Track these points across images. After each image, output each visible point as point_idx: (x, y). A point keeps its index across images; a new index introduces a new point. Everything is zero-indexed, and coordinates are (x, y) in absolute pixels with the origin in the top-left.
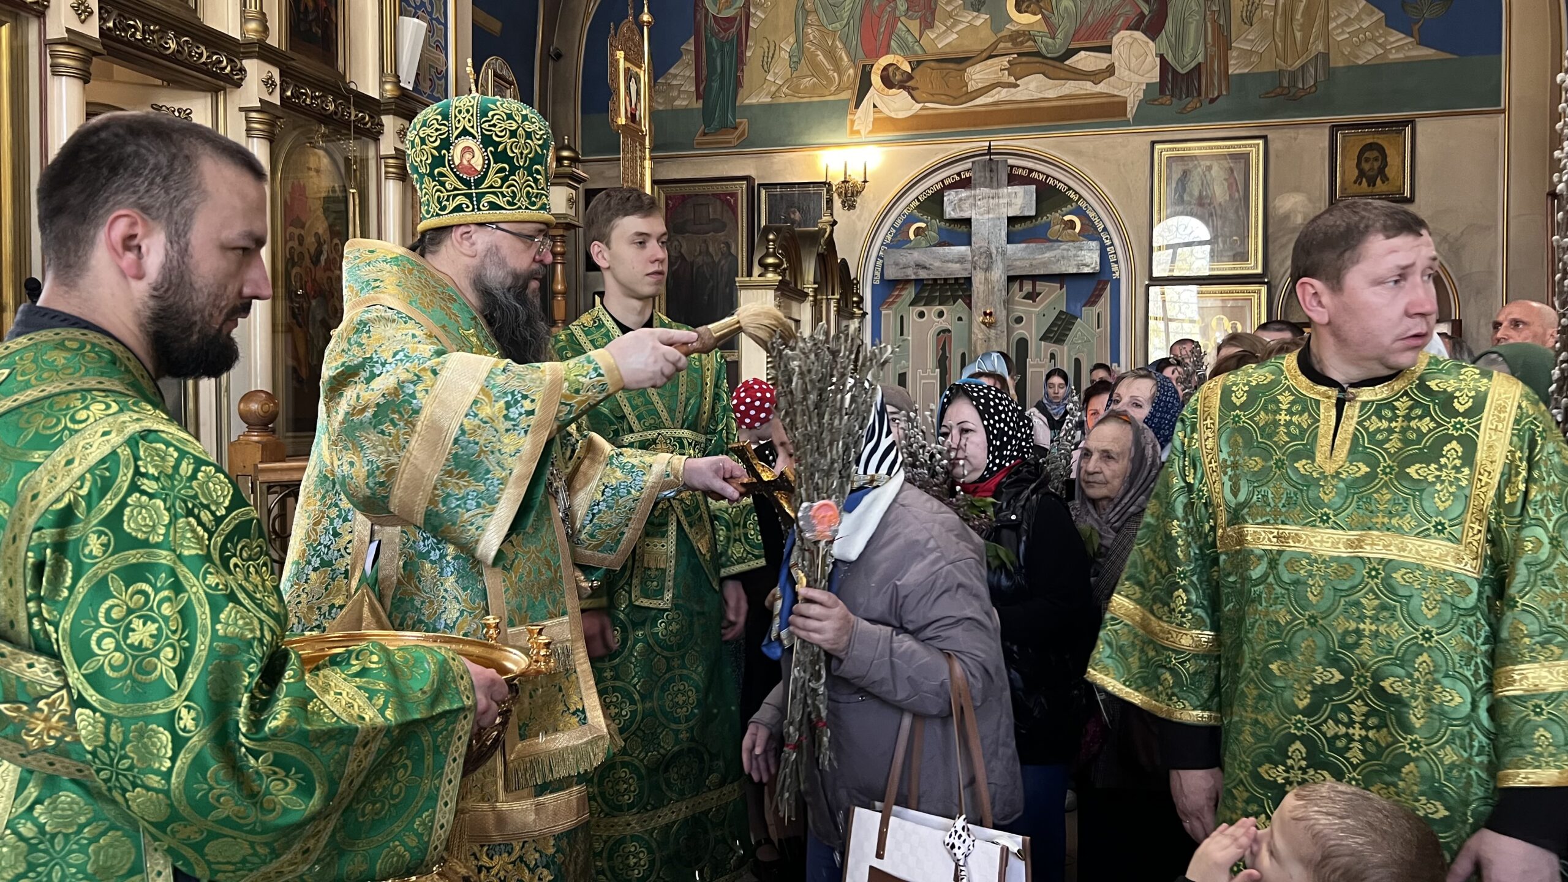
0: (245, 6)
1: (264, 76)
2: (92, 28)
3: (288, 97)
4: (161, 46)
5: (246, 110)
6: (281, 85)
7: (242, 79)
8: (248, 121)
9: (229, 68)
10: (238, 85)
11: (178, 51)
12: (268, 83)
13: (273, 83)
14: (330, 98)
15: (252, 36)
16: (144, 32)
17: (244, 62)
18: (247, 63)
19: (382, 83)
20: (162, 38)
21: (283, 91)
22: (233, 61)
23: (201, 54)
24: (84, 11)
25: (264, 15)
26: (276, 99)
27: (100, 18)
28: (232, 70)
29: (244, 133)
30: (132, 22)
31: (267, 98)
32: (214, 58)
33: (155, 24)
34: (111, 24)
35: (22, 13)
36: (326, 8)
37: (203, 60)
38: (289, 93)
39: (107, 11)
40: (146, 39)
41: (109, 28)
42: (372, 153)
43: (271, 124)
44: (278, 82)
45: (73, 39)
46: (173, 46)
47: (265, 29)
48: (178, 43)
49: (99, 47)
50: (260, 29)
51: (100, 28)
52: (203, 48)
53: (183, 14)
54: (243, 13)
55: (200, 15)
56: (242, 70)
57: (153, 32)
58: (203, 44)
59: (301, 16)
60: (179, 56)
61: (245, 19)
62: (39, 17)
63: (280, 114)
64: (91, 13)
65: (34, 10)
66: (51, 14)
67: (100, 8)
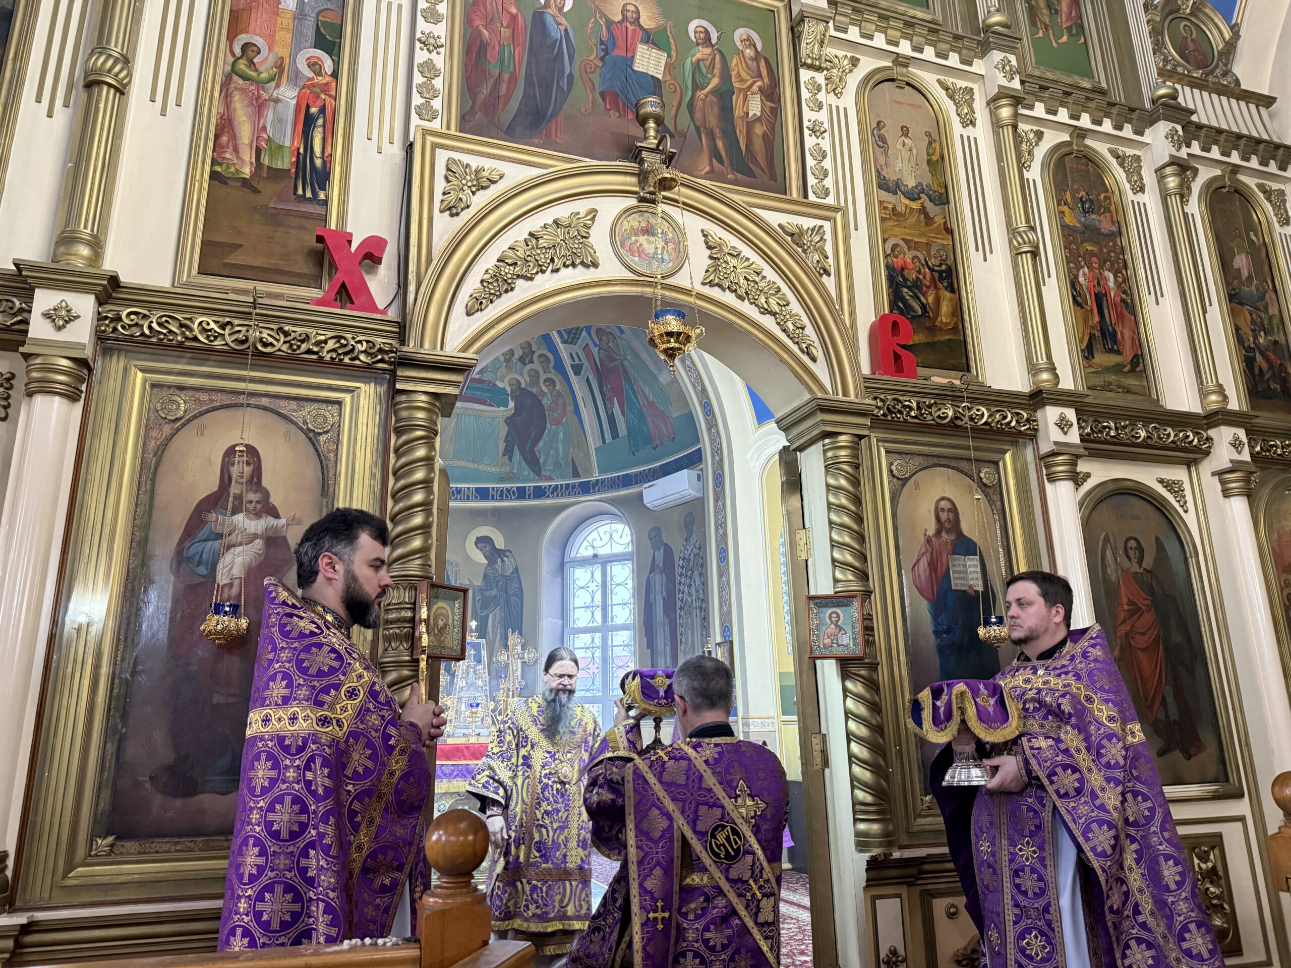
0: (1202, 383)
1: (1231, 439)
2: (1074, 437)
3: (1258, 453)
4: (1133, 436)
5: (1219, 474)
6: (1249, 443)
7: (1210, 447)
8: (1223, 483)
9: (1196, 440)
10: (1207, 453)
11: (1148, 437)
12: (1236, 444)
13: (1242, 443)
15: (1214, 407)
16: (1117, 429)
17: (1209, 432)
18: (1212, 433)
20: (1132, 430)
21: (1251, 447)
22: (1198, 433)
23: (1169, 435)
24: (1066, 425)
25: (1221, 386)
26: (1246, 456)
27: (1080, 427)
28: (1199, 441)
29: (1220, 494)
30: (1105, 424)
31: (1236, 457)
32: (1181, 435)
33: (1125, 420)
34: (1088, 430)
35: (1019, 440)
36: (1281, 364)
37: (1171, 439)
38: (1258, 449)
39: (1084, 421)
40: (1119, 434)
41: (1088, 434)
43: (1247, 481)
44: (1245, 440)
45: (1060, 449)
46: (1143, 434)
47: (1225, 397)
48: (1147, 431)
49: (1082, 450)
50: (1220, 399)
51: (1080, 435)
52: (1169, 430)
53: (1147, 406)
54: (1200, 390)
55: (1163, 403)
56: (1209, 439)
57: (1125, 427)
58: (1169, 426)
59: (1257, 378)
60: (1149, 441)
61: (1203, 394)
62: (1032, 440)
63: (1253, 470)
64: (1071, 425)
65: (1027, 435)
66: (1041, 435)
67: (1078, 420)
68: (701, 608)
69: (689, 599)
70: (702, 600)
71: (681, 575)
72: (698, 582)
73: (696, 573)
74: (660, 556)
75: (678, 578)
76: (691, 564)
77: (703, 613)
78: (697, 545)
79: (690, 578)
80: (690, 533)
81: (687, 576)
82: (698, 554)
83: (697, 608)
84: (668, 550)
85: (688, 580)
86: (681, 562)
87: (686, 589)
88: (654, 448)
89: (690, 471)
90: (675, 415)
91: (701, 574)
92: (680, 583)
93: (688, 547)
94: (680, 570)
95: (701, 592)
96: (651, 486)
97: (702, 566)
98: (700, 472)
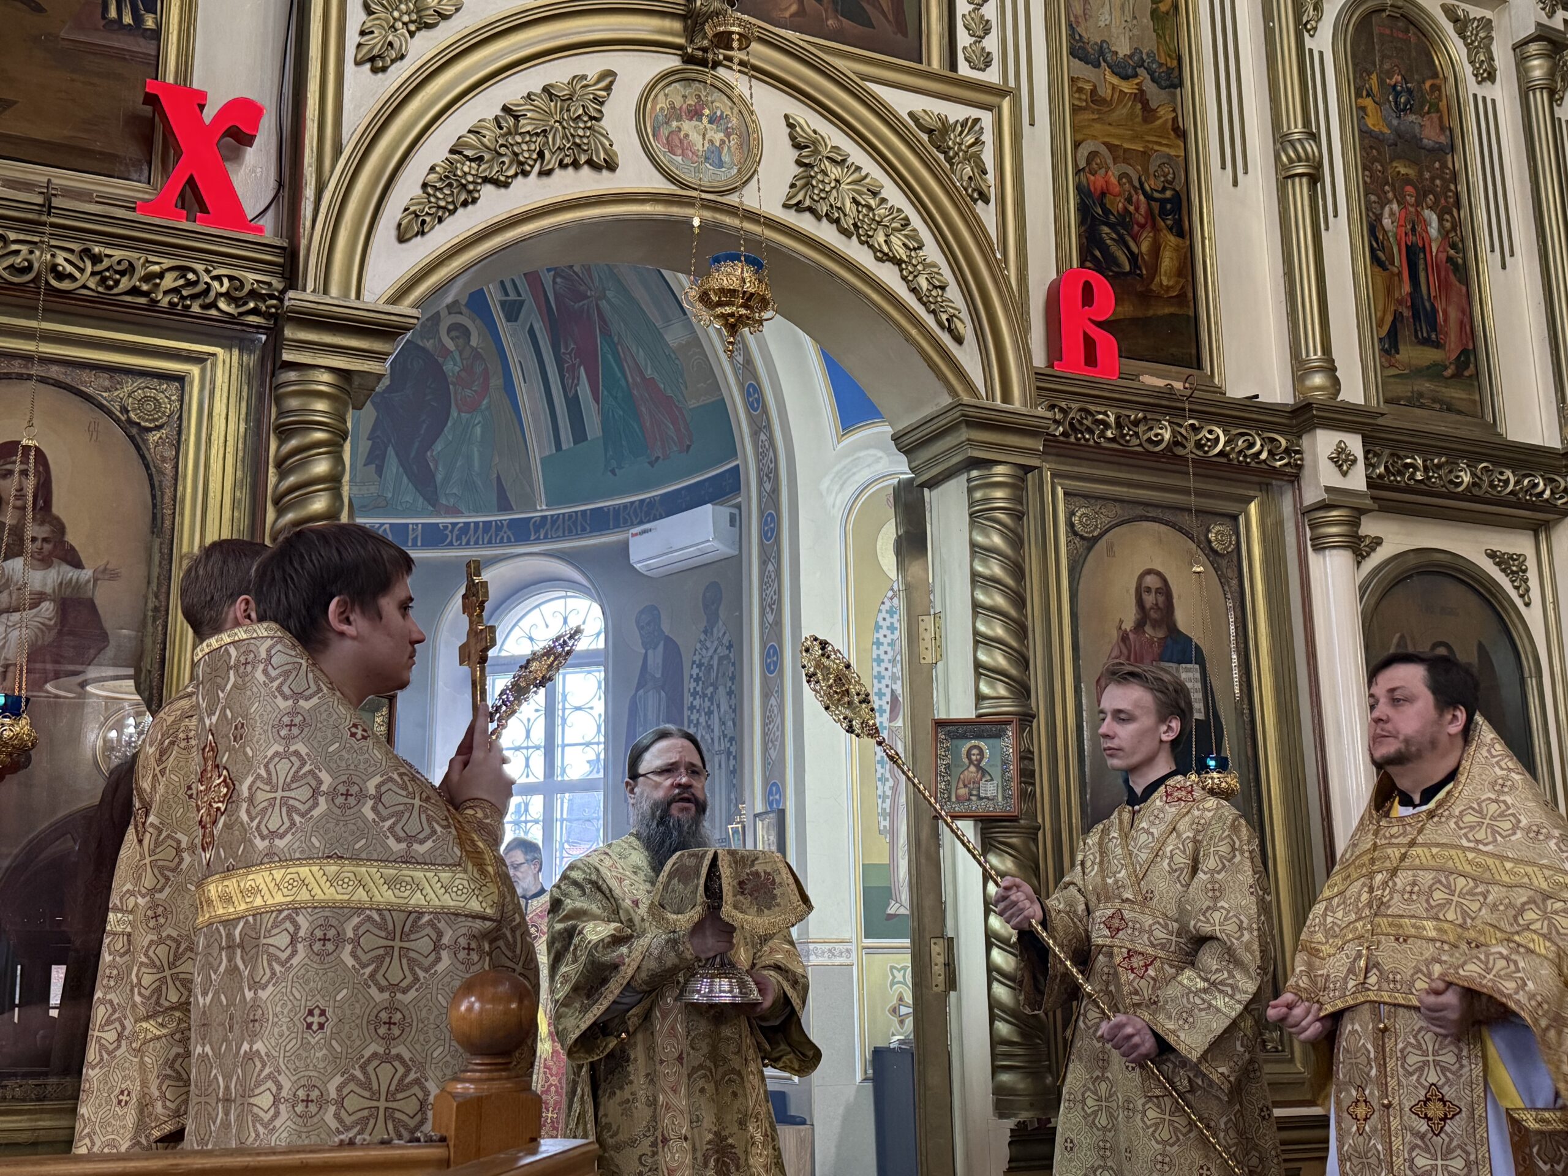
2: (1357, 480)
4: (1451, 482)
9: (1548, 492)
11: (1474, 484)
16: (1426, 469)
20: (1451, 472)
22: (1553, 480)
23: (1507, 482)
24: (1345, 461)
27: (1368, 465)
28: (1553, 492)
30: (1408, 461)
32: (1526, 482)
33: (1440, 455)
34: (1381, 469)
35: (1274, 482)
37: (1511, 487)
39: (1376, 455)
40: (1429, 478)
41: (1380, 476)
45: (1335, 499)
46: (1466, 478)
48: (1473, 474)
49: (1369, 501)
51: (1368, 477)
52: (1508, 473)
53: (1477, 434)
54: (1561, 417)
55: (1501, 429)
57: (1439, 466)
58: (1508, 468)
60: (1475, 491)
61: (1564, 417)
62: (1292, 482)
64: (1354, 461)
65: (1286, 474)
66: (1306, 473)
67: (1366, 453)
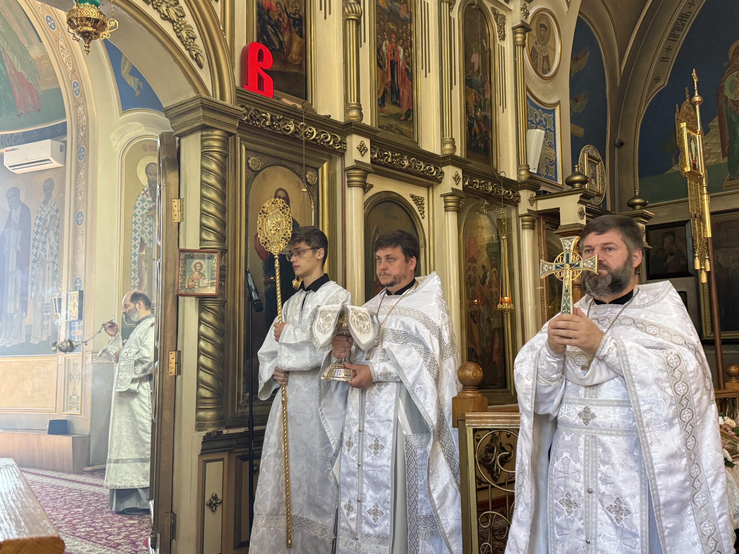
0: (443, 137)
1: (454, 174)
2: (367, 159)
3: (466, 186)
4: (401, 164)
5: (444, 196)
6: (463, 179)
7: (442, 178)
8: (446, 202)
9: (435, 173)
10: (440, 182)
11: (409, 166)
12: (456, 178)
13: (459, 178)
14: (490, 183)
15: (448, 152)
16: (392, 158)
17: (443, 168)
18: (445, 169)
19: (518, 172)
20: (401, 160)
21: (464, 182)
22: (437, 168)
23: (421, 167)
24: (363, 150)
25: (453, 139)
26: (460, 187)
27: (371, 153)
28: (437, 173)
29: (443, 209)
30: (386, 153)
31: (455, 187)
32: (427, 168)
33: (398, 153)
34: (376, 156)
35: (333, 155)
36: (486, 131)
37: (422, 169)
38: (467, 183)
39: (374, 149)
40: (393, 162)
41: (375, 158)
42: (513, 214)
43: (458, 202)
44: (461, 177)
45: (358, 166)
46: (406, 163)
47: (454, 148)
48: (409, 162)
49: (371, 168)
50: (452, 148)
51: (371, 158)
52: (422, 163)
53: (411, 145)
54: (442, 140)
55: (420, 145)
56: (442, 173)
57: (397, 157)
58: (422, 161)
59: (473, 138)
60: (409, 169)
61: (443, 143)
62: (341, 156)
63: (463, 196)
64: (367, 150)
65: (339, 152)
66: (347, 154)
67: (371, 147)
68: (54, 263)
69: (43, 254)
70: (56, 256)
71: (37, 233)
72: (53, 240)
73: (51, 233)
74: (16, 214)
75: (33, 235)
76: (47, 224)
77: (55, 267)
78: (55, 208)
79: (46, 236)
80: (48, 196)
81: (42, 234)
82: (55, 216)
83: (49, 262)
84: (25, 209)
85: (43, 238)
86: (38, 221)
87: (41, 246)
88: (18, 116)
89: (54, 142)
90: (43, 88)
91: (56, 233)
92: (35, 239)
93: (45, 209)
94: (36, 228)
95: (55, 248)
96: (13, 150)
97: (58, 226)
98: (62, 144)
